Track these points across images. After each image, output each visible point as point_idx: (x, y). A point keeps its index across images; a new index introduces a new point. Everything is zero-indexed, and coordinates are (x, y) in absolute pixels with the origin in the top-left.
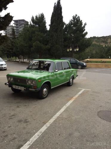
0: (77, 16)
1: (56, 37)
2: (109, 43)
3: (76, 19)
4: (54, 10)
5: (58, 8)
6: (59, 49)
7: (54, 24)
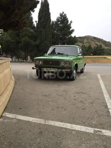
0: (64, 14)
1: (45, 33)
2: (86, 43)
3: (63, 17)
4: (41, 6)
5: (45, 5)
6: (48, 45)
7: (42, 20)
